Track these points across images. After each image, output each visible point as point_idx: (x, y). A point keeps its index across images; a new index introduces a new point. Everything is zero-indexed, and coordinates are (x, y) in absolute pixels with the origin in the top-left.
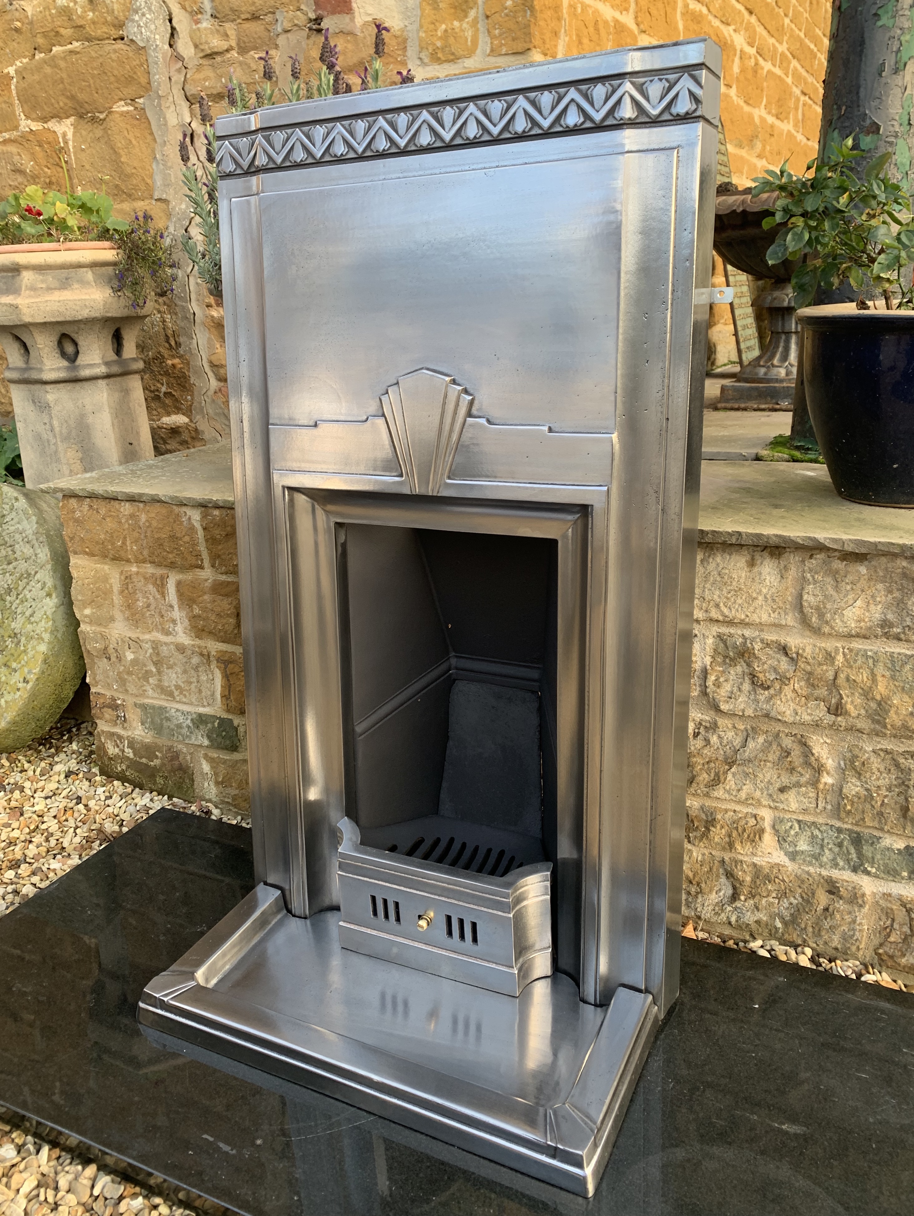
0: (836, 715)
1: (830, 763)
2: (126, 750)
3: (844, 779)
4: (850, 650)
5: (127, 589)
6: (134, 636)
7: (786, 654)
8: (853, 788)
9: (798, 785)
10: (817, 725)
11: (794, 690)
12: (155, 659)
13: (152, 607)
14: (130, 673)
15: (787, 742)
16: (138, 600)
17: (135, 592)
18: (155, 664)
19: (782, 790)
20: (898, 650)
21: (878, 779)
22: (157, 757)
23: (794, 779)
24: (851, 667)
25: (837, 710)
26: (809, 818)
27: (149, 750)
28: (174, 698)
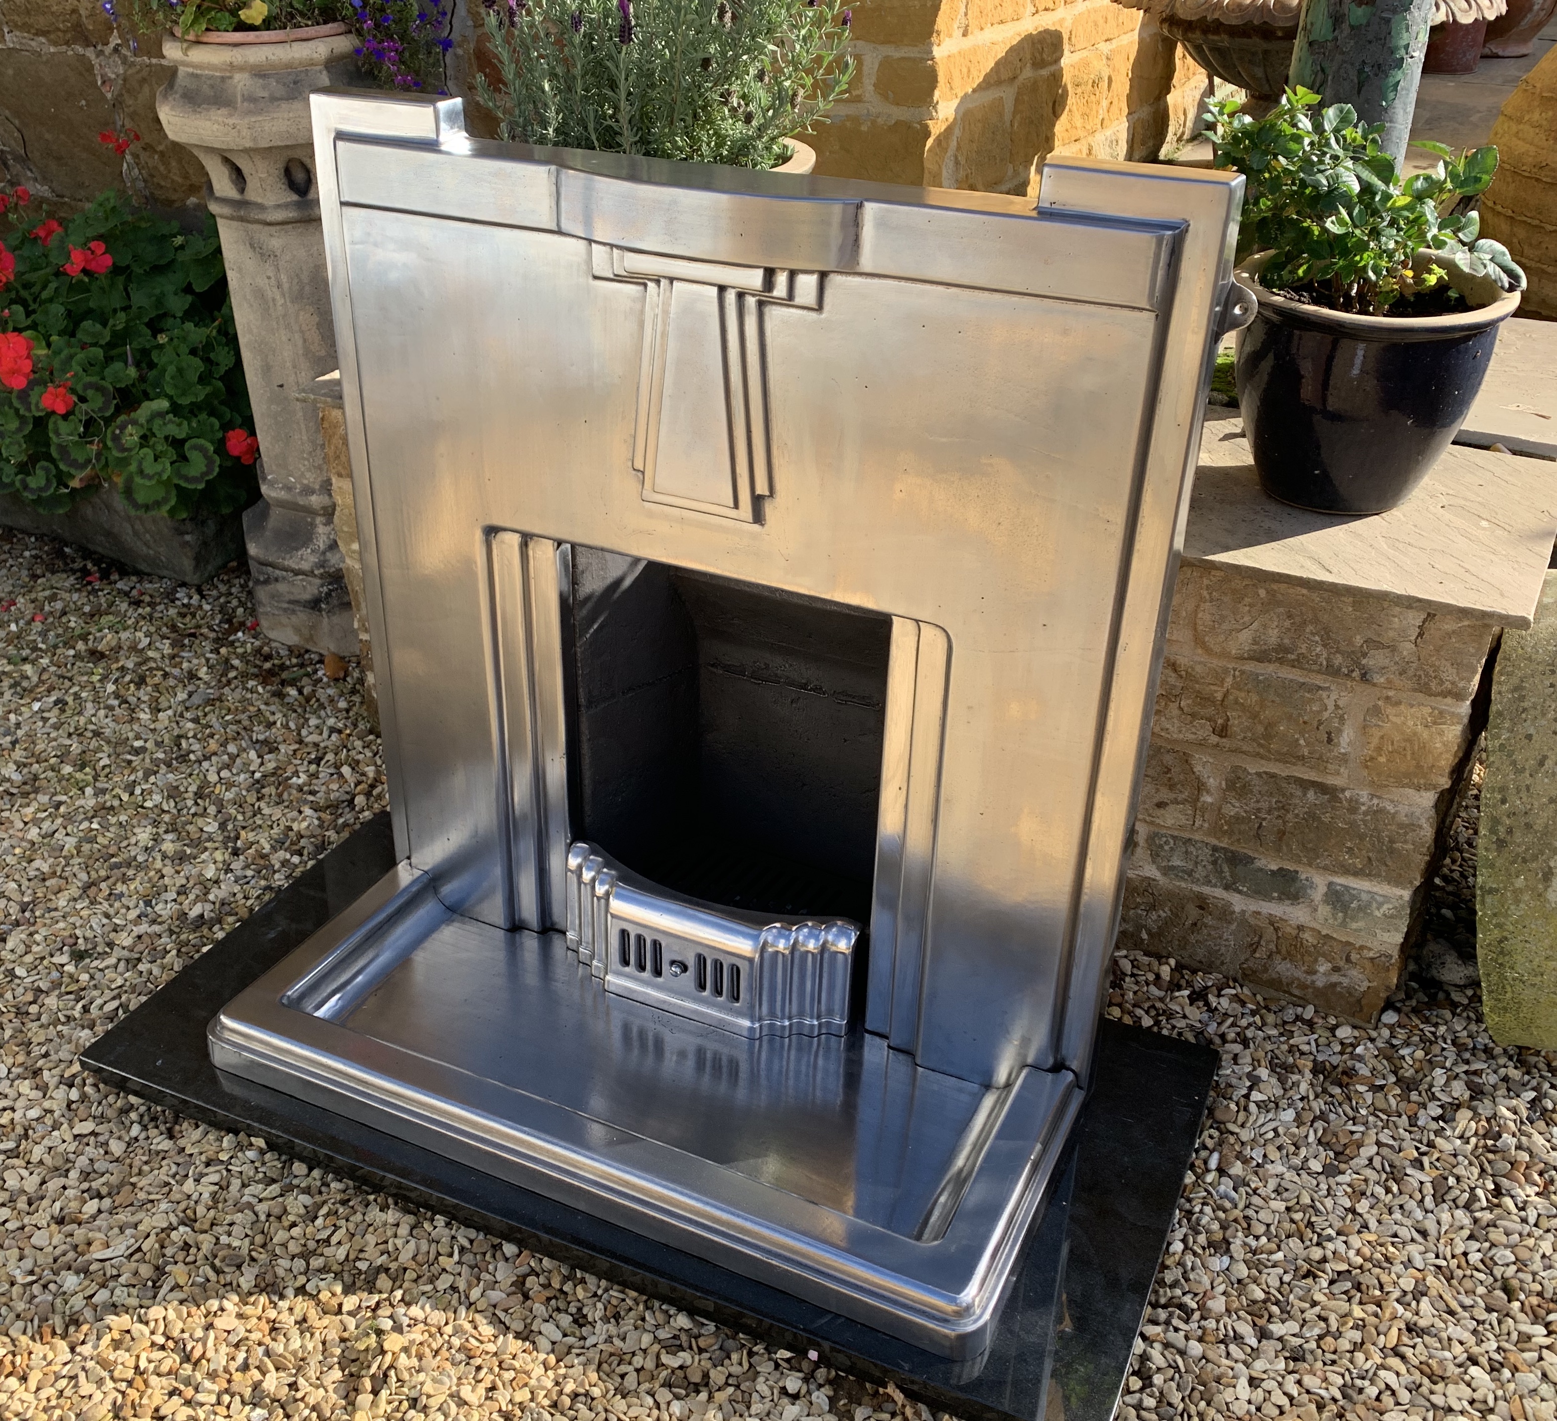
0: (1221, 736)
1: (1212, 782)
3: (1225, 800)
4: (1242, 672)
7: (1175, 671)
8: (1233, 809)
9: (1176, 802)
10: (1201, 744)
11: (1180, 708)
15: (1168, 759)
19: (1161, 805)
20: (1290, 676)
21: (1258, 802)
23: (1172, 796)
24: (1240, 690)
25: (1223, 731)
26: (1187, 835)
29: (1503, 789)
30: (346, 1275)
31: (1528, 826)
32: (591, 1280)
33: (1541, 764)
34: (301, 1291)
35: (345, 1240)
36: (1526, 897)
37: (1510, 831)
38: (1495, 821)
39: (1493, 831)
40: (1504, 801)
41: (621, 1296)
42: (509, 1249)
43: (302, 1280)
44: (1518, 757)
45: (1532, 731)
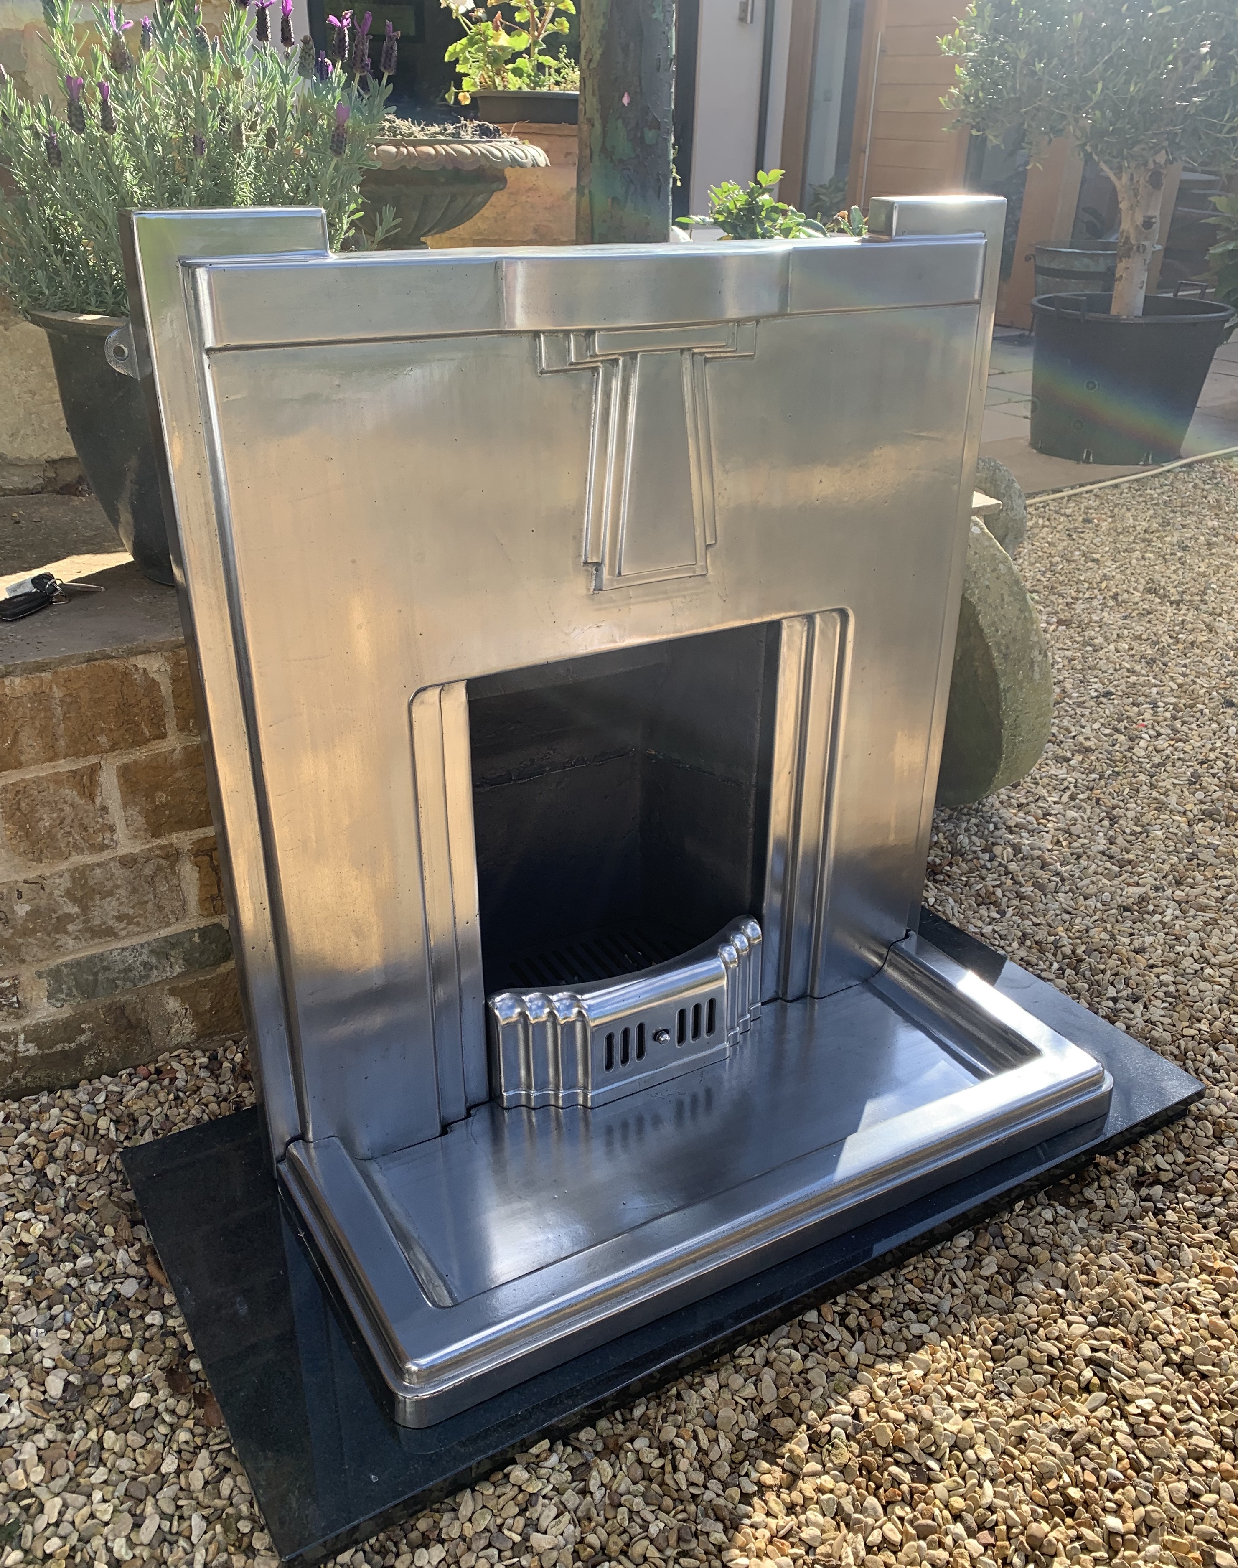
2: (21, 1048)
5: (19, 809)
6: (32, 875)
12: (79, 894)
13: (68, 821)
14: (25, 933)
16: (42, 819)
17: (33, 810)
18: (75, 900)
22: (83, 1031)
27: (69, 1028)
28: (116, 935)
29: (994, 624)
30: (753, 1452)
31: (1014, 639)
32: (878, 1281)
33: (1003, 600)
34: (746, 1498)
35: (712, 1433)
36: (1025, 684)
37: (1007, 648)
38: (998, 644)
39: (1000, 651)
40: (997, 631)
41: (911, 1268)
42: (811, 1316)
43: (734, 1492)
44: (990, 601)
45: (987, 583)
